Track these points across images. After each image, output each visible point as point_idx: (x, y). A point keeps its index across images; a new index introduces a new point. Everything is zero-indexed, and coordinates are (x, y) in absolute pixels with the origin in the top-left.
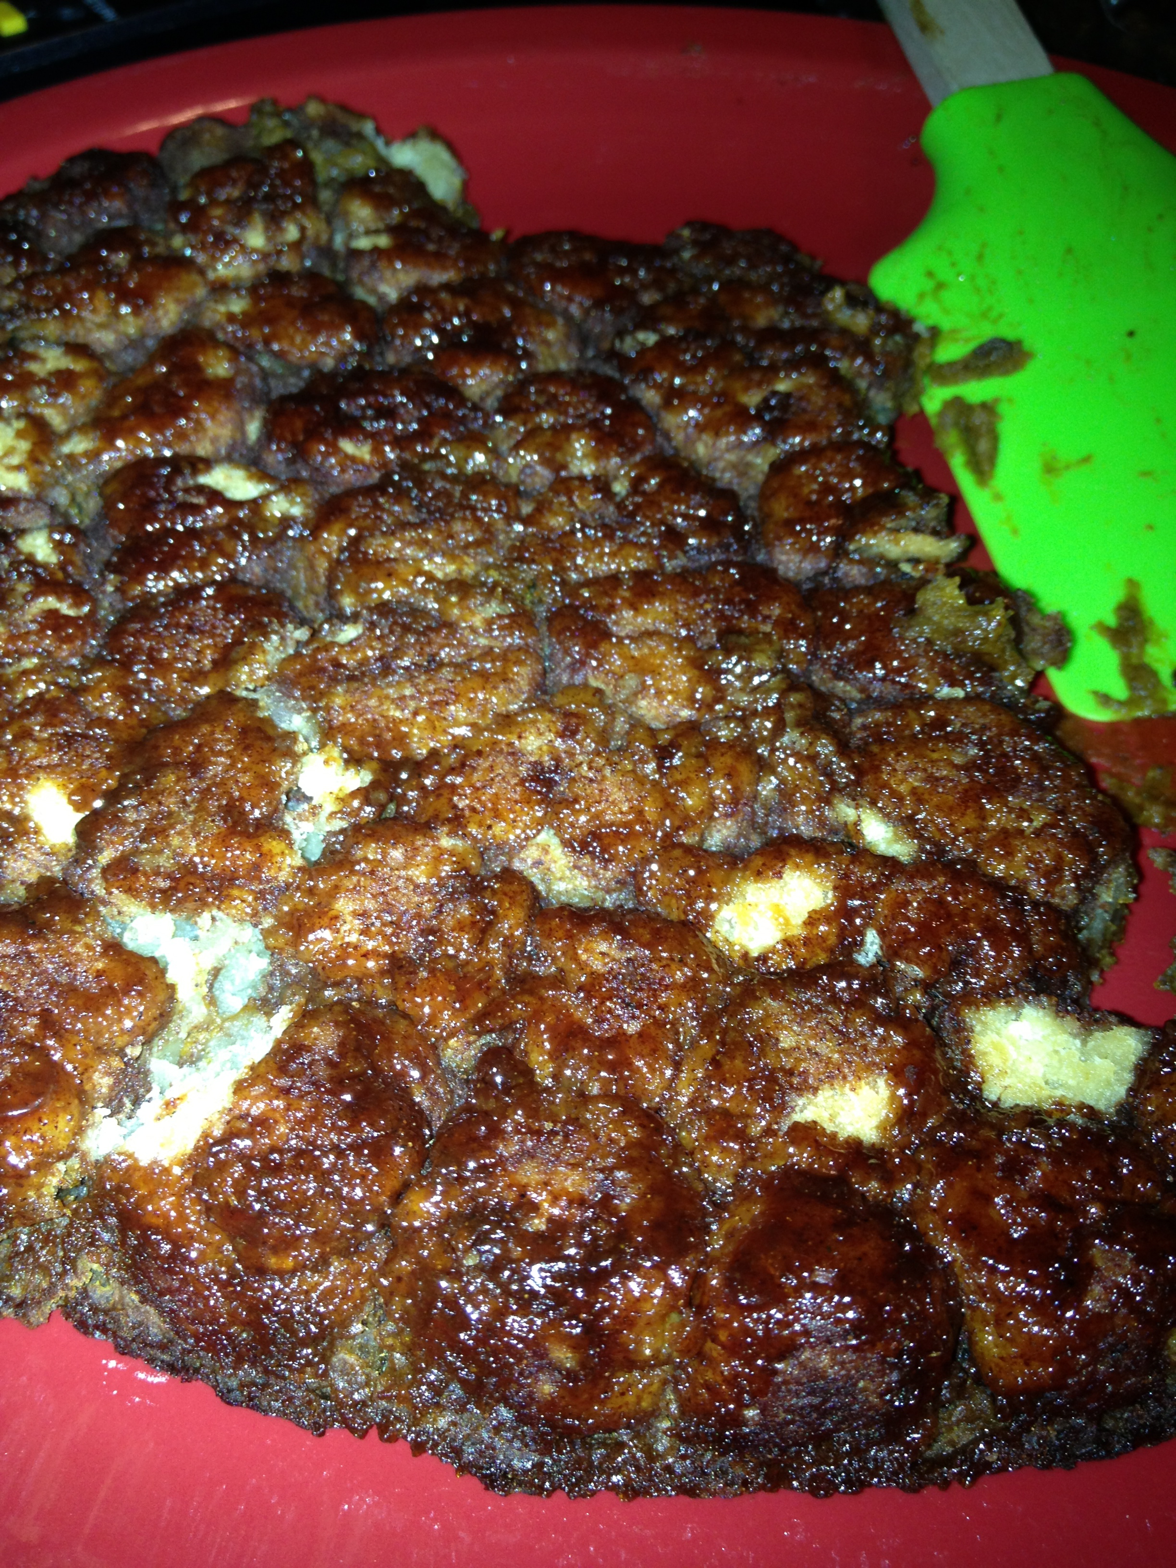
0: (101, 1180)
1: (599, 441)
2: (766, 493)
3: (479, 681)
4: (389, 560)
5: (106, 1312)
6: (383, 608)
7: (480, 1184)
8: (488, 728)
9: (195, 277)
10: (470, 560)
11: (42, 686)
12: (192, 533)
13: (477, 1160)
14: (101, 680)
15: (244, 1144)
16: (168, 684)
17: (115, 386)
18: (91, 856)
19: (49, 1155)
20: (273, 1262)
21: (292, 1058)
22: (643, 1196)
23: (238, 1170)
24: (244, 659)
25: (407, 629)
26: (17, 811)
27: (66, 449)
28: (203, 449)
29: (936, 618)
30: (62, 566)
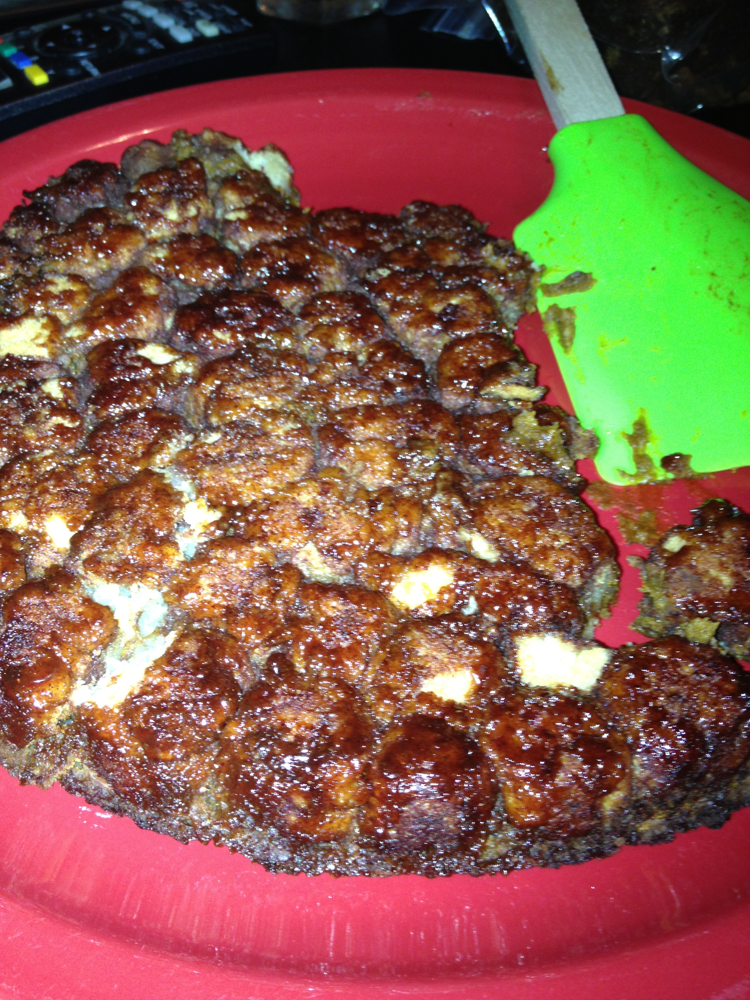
0: (80, 715)
1: (352, 332)
2: (440, 362)
3: (279, 465)
4: (236, 398)
5: (81, 782)
6: (232, 425)
7: (262, 719)
8: (282, 490)
9: (140, 237)
10: (279, 399)
11: (54, 464)
12: (134, 383)
13: (261, 707)
14: (84, 462)
15: (149, 698)
16: (119, 464)
17: (95, 299)
18: (77, 554)
19: (54, 702)
20: (161, 755)
21: (174, 657)
22: (342, 726)
23: (145, 710)
24: (158, 452)
25: (243, 436)
26: (40, 531)
27: (68, 334)
28: (141, 334)
29: (521, 433)
30: (65, 400)
